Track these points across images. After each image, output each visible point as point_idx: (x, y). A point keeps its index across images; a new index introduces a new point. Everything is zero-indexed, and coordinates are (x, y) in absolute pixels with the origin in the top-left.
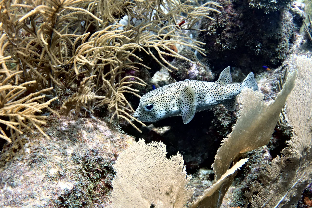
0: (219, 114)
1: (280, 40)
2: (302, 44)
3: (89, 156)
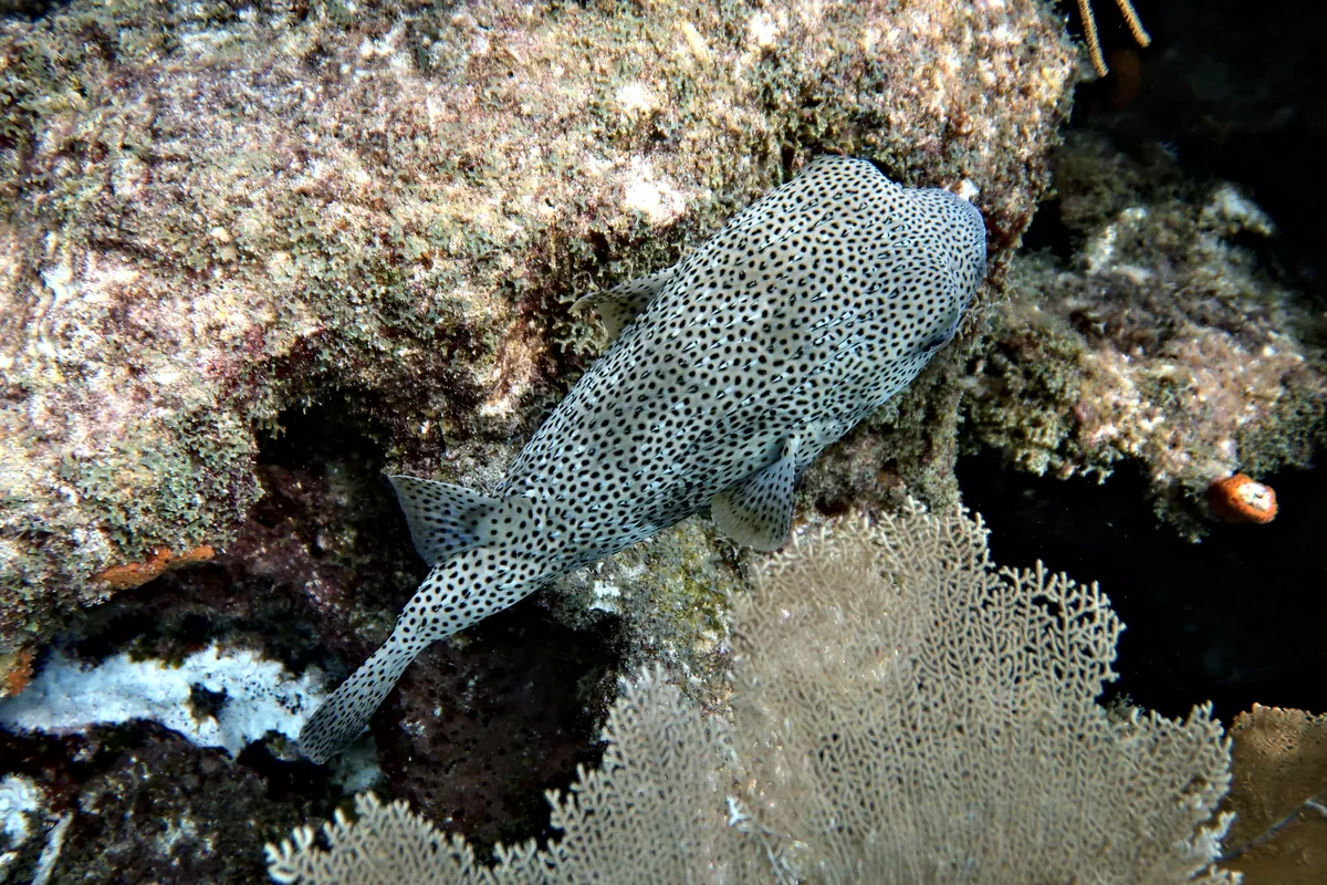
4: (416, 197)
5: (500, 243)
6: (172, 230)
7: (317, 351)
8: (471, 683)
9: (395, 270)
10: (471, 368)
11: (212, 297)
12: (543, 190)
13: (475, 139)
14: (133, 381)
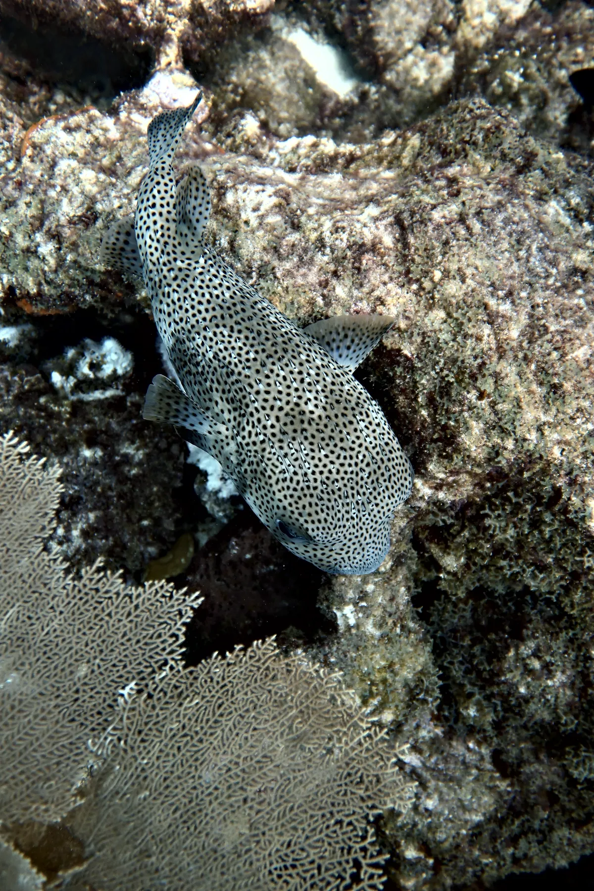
4: (518, 369)
5: (519, 433)
6: (425, 250)
7: (398, 363)
8: (272, 567)
9: (467, 380)
10: (435, 457)
11: (399, 291)
12: (567, 443)
13: (575, 386)
14: (329, 275)
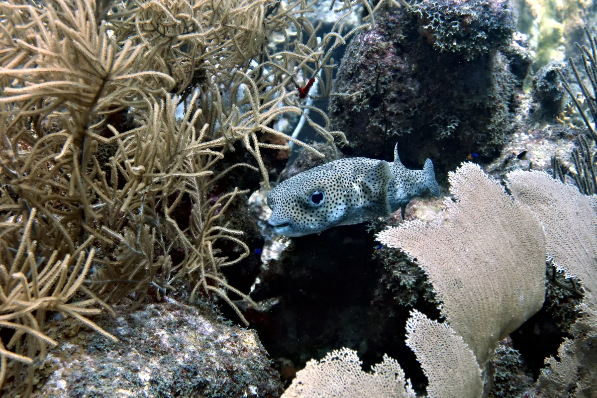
0: (394, 263)
1: (494, 109)
2: (531, 111)
3: (181, 380)
